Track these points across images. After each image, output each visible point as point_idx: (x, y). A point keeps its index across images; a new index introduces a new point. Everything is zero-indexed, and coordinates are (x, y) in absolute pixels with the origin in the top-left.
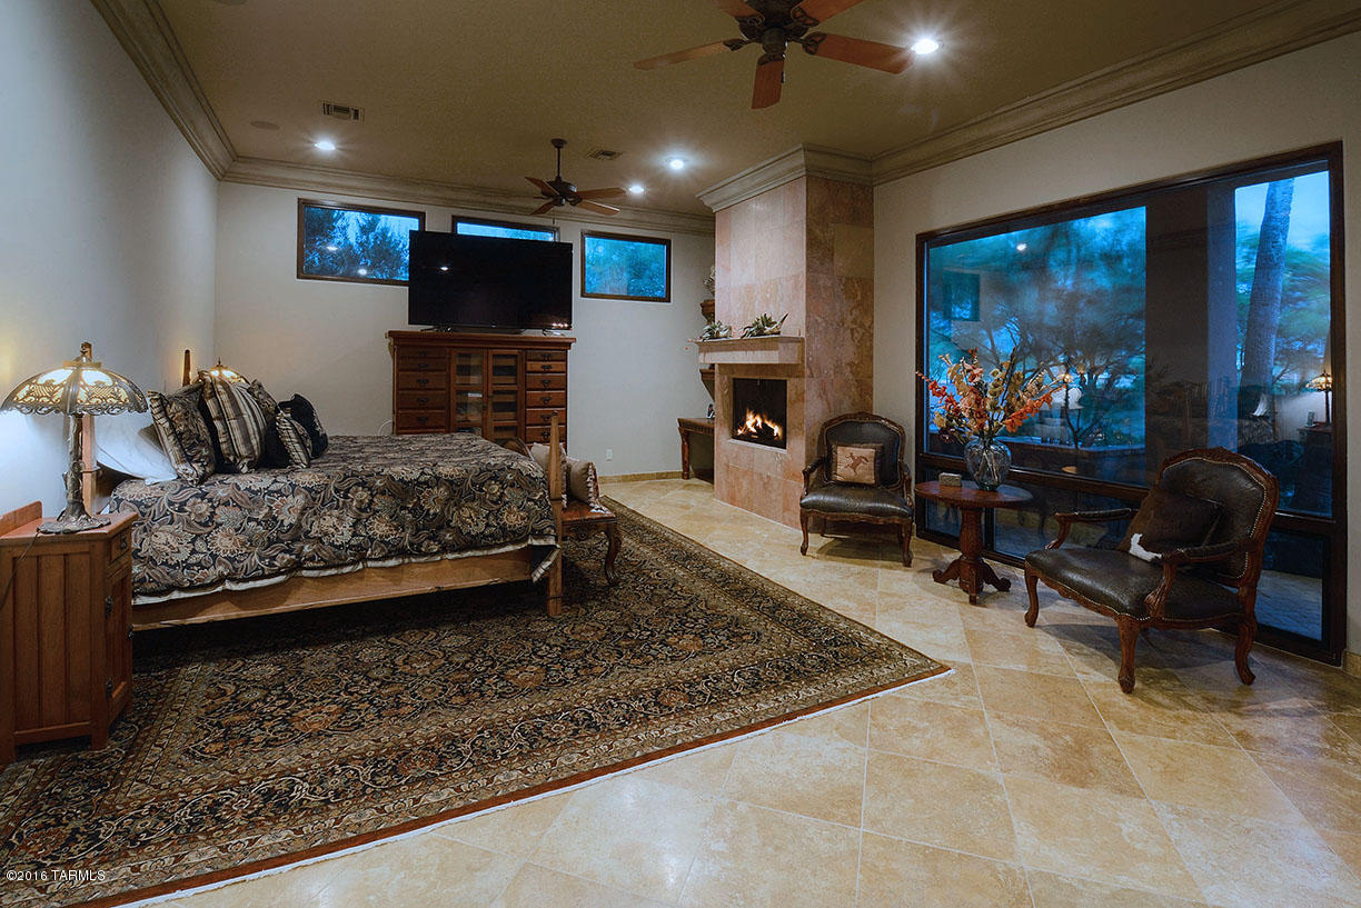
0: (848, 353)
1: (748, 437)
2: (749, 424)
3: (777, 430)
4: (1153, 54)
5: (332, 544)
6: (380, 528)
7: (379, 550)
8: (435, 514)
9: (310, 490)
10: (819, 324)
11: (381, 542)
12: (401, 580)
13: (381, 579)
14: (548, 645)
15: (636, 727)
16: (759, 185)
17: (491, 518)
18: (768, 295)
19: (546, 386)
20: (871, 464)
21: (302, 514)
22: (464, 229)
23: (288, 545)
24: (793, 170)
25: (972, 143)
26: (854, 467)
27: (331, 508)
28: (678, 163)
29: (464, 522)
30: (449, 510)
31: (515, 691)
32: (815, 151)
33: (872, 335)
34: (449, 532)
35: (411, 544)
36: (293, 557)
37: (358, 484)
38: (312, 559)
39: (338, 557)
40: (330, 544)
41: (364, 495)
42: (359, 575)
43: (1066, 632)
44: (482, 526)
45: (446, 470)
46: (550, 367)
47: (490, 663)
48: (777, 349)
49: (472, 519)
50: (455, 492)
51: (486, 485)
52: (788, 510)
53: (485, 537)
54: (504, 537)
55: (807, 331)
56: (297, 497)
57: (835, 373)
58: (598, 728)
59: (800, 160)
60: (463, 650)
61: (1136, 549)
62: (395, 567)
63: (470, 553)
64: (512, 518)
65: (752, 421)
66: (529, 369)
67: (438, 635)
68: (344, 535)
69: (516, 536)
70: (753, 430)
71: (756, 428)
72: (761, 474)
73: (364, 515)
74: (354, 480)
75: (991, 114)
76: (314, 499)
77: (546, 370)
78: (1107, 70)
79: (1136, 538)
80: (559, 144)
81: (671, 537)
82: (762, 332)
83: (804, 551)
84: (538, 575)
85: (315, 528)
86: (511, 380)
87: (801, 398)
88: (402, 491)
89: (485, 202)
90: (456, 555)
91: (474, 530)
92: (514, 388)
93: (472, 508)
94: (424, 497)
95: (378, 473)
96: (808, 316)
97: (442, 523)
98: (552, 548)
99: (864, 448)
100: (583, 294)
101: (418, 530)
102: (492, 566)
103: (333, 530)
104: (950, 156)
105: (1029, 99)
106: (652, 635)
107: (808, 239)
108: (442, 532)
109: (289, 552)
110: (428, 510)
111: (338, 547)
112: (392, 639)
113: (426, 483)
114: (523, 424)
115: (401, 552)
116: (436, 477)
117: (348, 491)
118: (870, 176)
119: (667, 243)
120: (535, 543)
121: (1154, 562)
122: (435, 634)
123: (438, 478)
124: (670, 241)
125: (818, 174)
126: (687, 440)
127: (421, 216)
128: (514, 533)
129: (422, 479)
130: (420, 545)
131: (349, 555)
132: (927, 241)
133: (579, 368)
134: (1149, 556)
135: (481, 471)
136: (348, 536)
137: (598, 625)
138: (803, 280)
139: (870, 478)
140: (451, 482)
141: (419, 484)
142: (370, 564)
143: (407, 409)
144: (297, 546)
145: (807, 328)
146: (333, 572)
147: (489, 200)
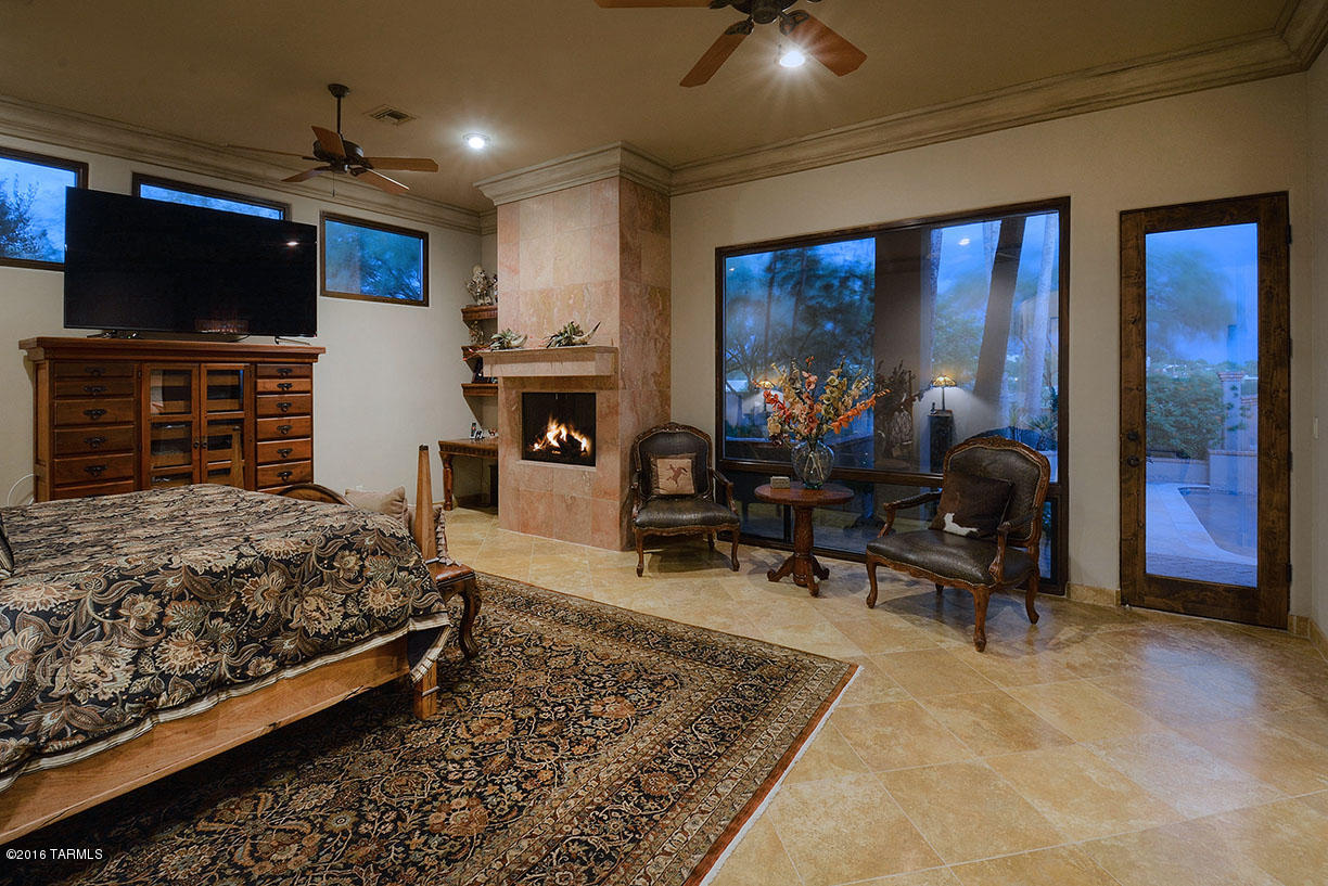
0: (653, 364)
1: (547, 455)
2: (551, 436)
3: (585, 444)
4: (938, 107)
5: (95, 701)
6: (180, 655)
7: (181, 690)
8: (266, 615)
9: (46, 616)
10: (629, 334)
11: (182, 677)
12: (214, 730)
13: (184, 736)
14: (453, 761)
15: (651, 838)
16: (556, 181)
17: (350, 604)
18: (571, 302)
19: (284, 410)
20: (689, 474)
21: (35, 660)
22: (148, 192)
23: (11, 722)
24: (605, 168)
25: (773, 166)
26: (675, 478)
27: (88, 640)
28: (477, 141)
29: (308, 618)
30: (286, 605)
31: (463, 845)
32: (630, 151)
33: (669, 345)
34: (286, 638)
35: (232, 669)
36: (25, 741)
37: (135, 591)
38: (61, 735)
39: (109, 720)
40: (91, 701)
41: (146, 606)
42: (146, 741)
43: (901, 607)
44: (337, 619)
45: (275, 545)
46: (290, 385)
47: (393, 815)
48: (594, 359)
49: (320, 612)
50: (293, 576)
51: (337, 558)
52: (599, 530)
53: (343, 633)
54: (370, 628)
55: (621, 342)
56: (23, 633)
57: (643, 384)
58: (609, 857)
59: (616, 158)
60: (334, 805)
61: (950, 525)
62: (208, 711)
63: (319, 662)
64: (380, 599)
65: (554, 433)
66: (260, 389)
67: (277, 796)
68: (118, 679)
69: (387, 623)
70: (555, 444)
71: (559, 440)
72: (563, 496)
73: (151, 640)
74: (127, 585)
75: (797, 140)
76: (56, 630)
77: (285, 389)
78: (900, 115)
79: (949, 518)
80: (338, 91)
81: (489, 581)
82: (569, 342)
83: (640, 572)
84: (423, 670)
85: (61, 679)
86: (228, 404)
87: (614, 410)
88: (209, 588)
89: (185, 159)
90: (300, 670)
91: (327, 627)
92: (240, 414)
93: (319, 596)
94: (247, 592)
95: (165, 567)
96: (621, 324)
97: (279, 625)
98: (441, 629)
99: (681, 458)
100: (325, 293)
101: (240, 644)
102: (348, 672)
103: (94, 677)
104: (750, 175)
105: (833, 131)
106: (569, 710)
107: (621, 243)
108: (278, 640)
109: (16, 733)
110: (255, 611)
111: (107, 704)
112: (202, 825)
113: (249, 570)
114: (252, 463)
115: (219, 685)
116: (262, 558)
117: (118, 605)
118: (669, 185)
119: (424, 236)
120: (420, 626)
121: (970, 536)
122: (270, 796)
123: (265, 560)
124: (427, 234)
125: (629, 177)
126: (450, 464)
127: (80, 168)
128: (385, 619)
129: (242, 565)
130: (245, 667)
131: (129, 711)
132: (723, 253)
133: (327, 385)
134: (965, 531)
135: (328, 540)
136: (123, 680)
137: (495, 715)
138: (616, 287)
139: (690, 489)
140: (287, 563)
141: (238, 573)
142: (163, 717)
143: (68, 455)
144: (29, 719)
145: (621, 337)
146: (101, 746)
147: (194, 157)
